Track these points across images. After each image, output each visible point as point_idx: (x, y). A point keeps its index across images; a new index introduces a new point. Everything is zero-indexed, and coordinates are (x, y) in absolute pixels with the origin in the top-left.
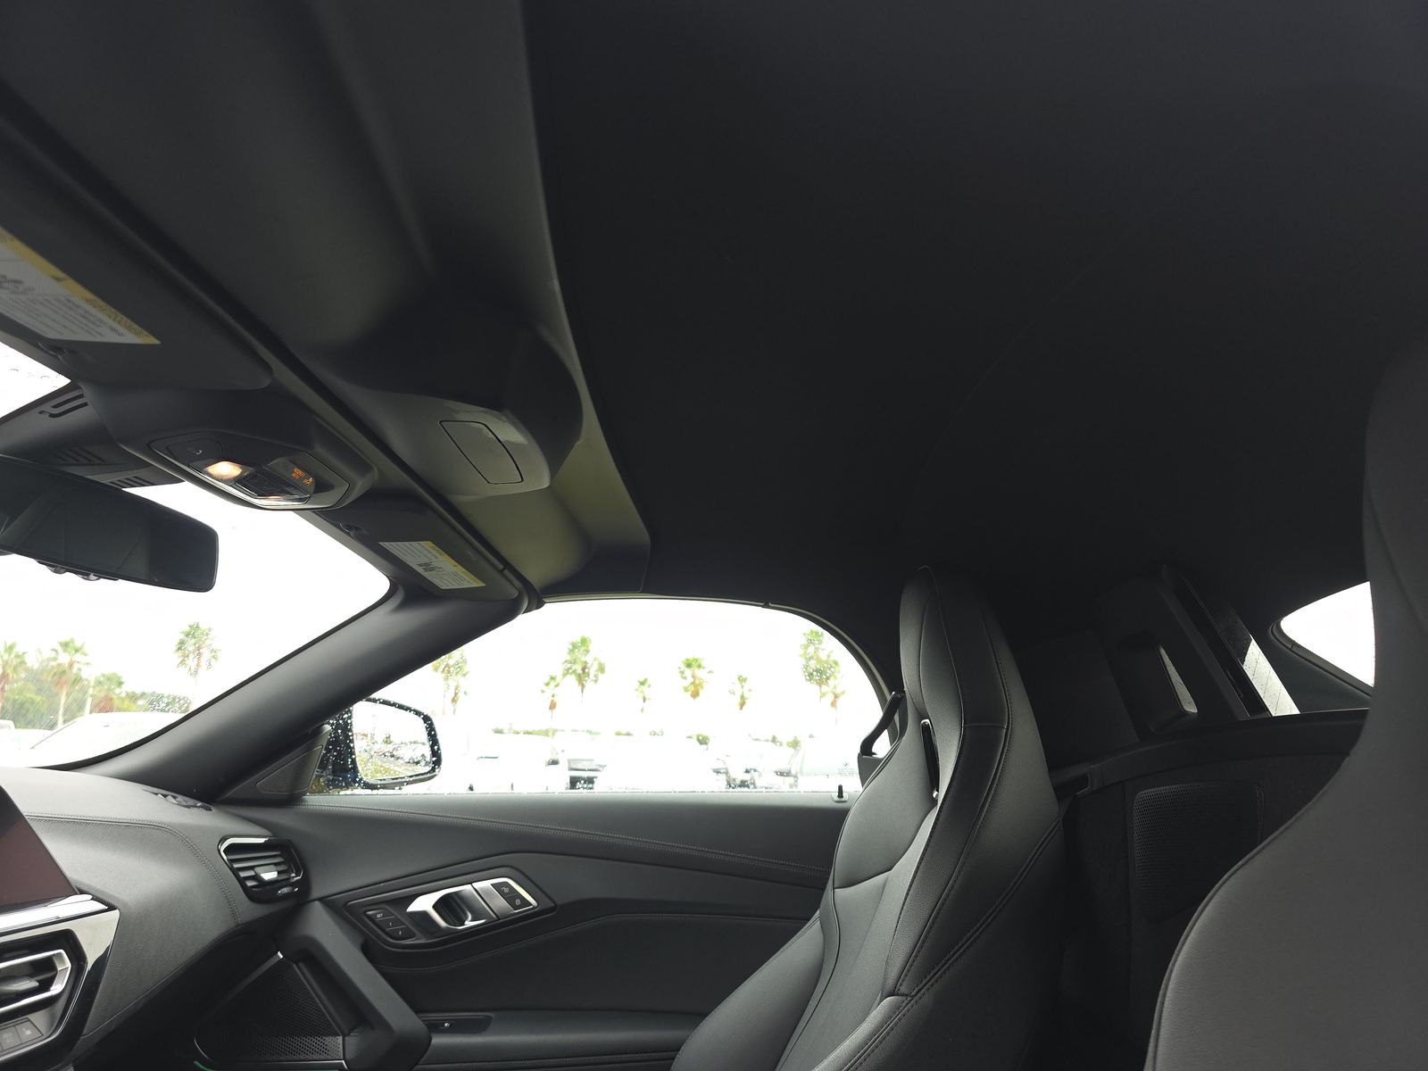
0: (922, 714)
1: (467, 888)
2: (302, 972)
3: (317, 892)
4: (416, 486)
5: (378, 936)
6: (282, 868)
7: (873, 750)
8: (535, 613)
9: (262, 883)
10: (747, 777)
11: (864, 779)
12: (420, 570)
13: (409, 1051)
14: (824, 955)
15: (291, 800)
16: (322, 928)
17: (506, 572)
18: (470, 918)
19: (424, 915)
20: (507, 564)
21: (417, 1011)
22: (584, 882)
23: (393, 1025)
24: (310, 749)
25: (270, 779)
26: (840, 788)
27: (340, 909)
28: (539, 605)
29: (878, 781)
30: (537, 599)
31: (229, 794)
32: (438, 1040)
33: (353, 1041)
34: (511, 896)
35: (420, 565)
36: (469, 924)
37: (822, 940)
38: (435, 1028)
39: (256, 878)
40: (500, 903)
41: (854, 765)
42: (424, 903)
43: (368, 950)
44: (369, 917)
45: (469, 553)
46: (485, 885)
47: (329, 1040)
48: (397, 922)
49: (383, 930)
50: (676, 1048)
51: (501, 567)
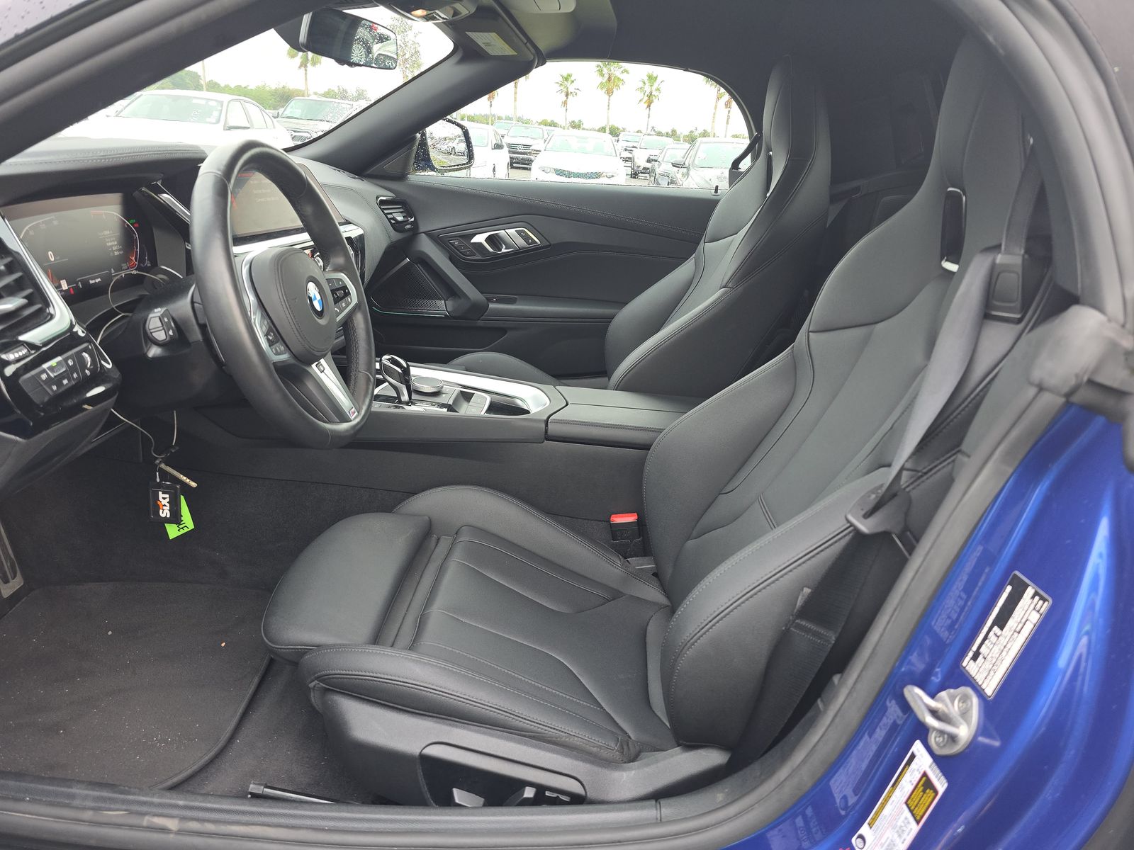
0: (769, 149)
1: (502, 232)
2: (420, 269)
3: (422, 229)
4: (497, 7)
5: (455, 253)
6: (405, 215)
7: (740, 167)
8: (540, 68)
9: (397, 222)
10: (649, 165)
11: (730, 184)
12: (483, 46)
13: (479, 309)
14: (694, 275)
15: (401, 177)
16: (427, 247)
17: (528, 44)
18: (504, 247)
19: (480, 244)
20: (529, 40)
21: (482, 293)
22: (565, 233)
23: (470, 297)
24: (411, 148)
25: (389, 165)
26: (717, 187)
27: (435, 238)
28: (543, 63)
29: (738, 185)
30: (542, 59)
31: (369, 172)
32: (491, 306)
33: (450, 303)
34: (526, 238)
35: (484, 43)
36: (504, 250)
37: (694, 268)
38: (490, 300)
39: (394, 219)
40: (521, 242)
41: (727, 174)
42: (480, 238)
43: (452, 259)
44: (450, 243)
45: (514, 38)
46: (512, 231)
47: (437, 302)
48: (466, 247)
49: (458, 251)
50: (612, 317)
51: (525, 41)
